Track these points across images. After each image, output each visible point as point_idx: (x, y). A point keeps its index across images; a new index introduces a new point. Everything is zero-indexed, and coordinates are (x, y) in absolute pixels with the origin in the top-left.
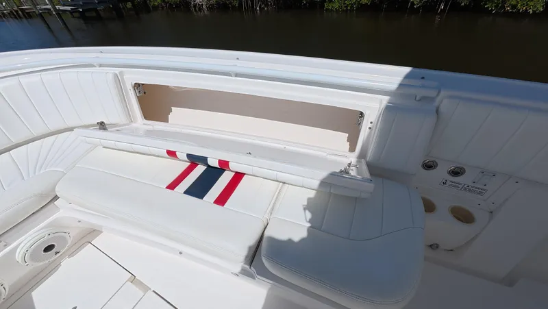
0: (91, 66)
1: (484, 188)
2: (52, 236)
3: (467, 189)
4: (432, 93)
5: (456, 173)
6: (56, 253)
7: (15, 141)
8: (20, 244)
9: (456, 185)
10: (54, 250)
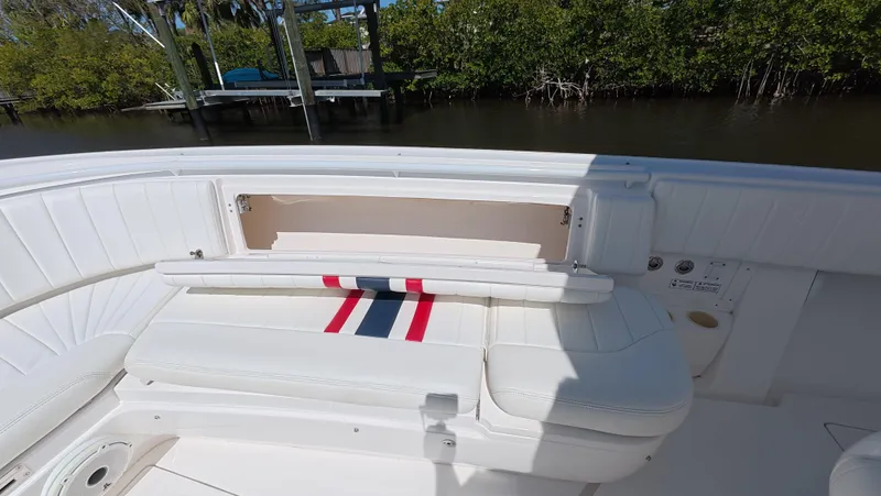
0: (167, 173)
1: (719, 282)
2: (107, 448)
3: (700, 287)
4: (643, 178)
5: (684, 268)
6: (106, 486)
7: (16, 298)
8: (51, 471)
9: (687, 285)
10: (103, 481)
